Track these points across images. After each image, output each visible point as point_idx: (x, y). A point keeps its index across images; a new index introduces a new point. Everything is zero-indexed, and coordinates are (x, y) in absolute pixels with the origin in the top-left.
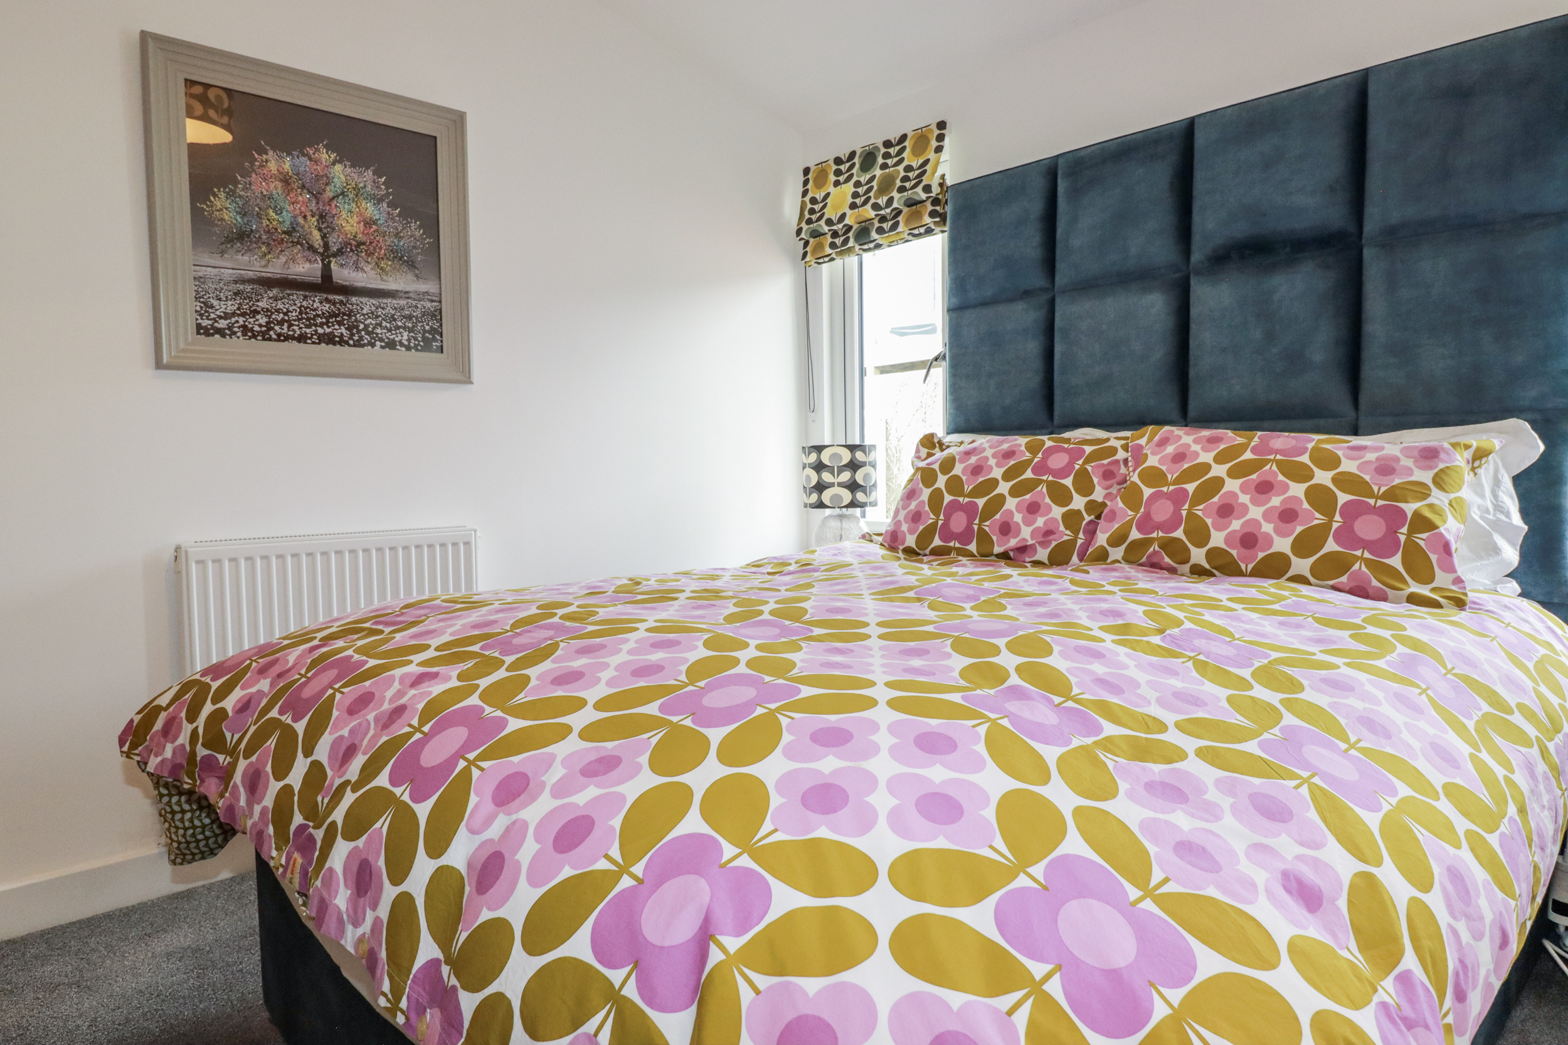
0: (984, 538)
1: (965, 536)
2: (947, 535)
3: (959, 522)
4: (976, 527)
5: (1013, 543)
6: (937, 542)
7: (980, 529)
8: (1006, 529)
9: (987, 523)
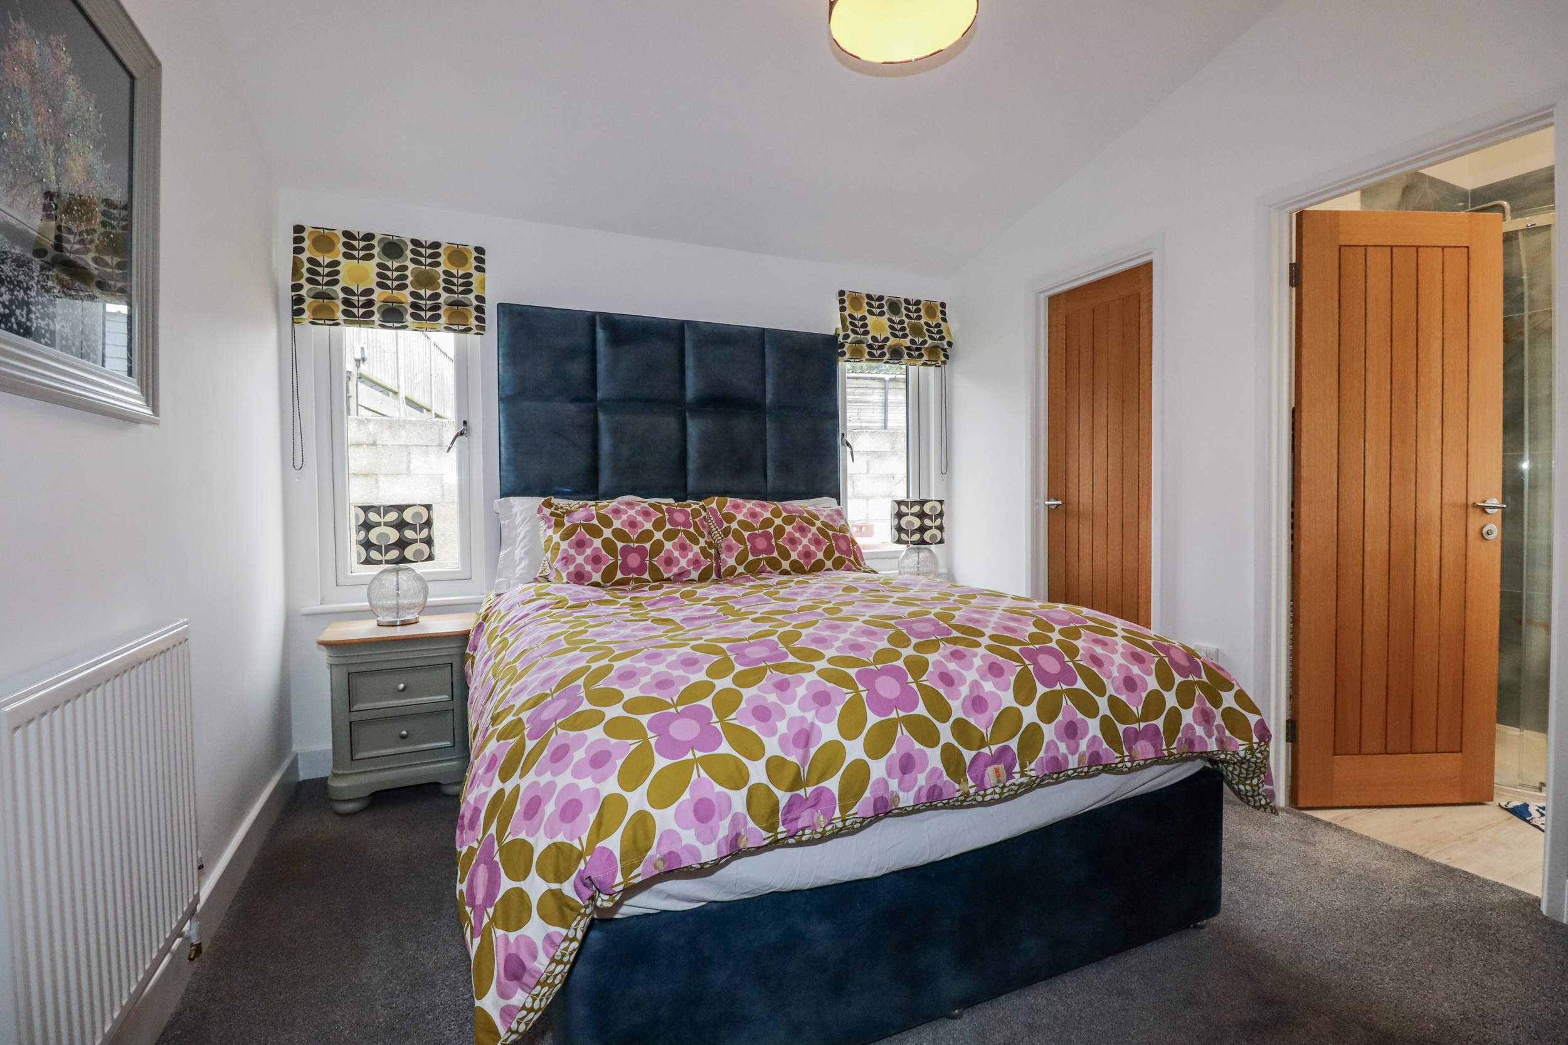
0: (654, 570)
1: (641, 569)
2: (626, 569)
3: (634, 560)
4: (647, 563)
5: (675, 570)
6: (619, 575)
7: (651, 563)
8: (669, 561)
9: (655, 559)
